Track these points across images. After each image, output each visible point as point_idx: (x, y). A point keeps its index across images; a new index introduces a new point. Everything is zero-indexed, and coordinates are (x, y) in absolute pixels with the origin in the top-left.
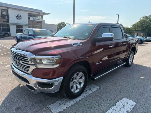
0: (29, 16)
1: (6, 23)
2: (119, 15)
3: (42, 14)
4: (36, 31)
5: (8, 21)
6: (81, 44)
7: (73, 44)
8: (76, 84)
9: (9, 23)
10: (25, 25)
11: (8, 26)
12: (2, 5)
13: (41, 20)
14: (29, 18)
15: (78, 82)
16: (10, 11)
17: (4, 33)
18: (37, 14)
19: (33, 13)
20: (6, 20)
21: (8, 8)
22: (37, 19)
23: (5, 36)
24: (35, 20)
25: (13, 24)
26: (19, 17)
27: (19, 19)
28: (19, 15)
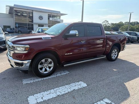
0: (49, 16)
1: (31, 23)
2: (131, 14)
3: (60, 15)
4: (43, 29)
5: (32, 21)
6: (51, 38)
7: (43, 38)
8: (46, 68)
9: (33, 22)
10: (46, 24)
11: (32, 25)
12: (29, 9)
13: (59, 20)
14: (49, 19)
15: (47, 66)
16: (34, 13)
17: (28, 31)
18: (56, 14)
19: (52, 14)
20: (31, 21)
21: (33, 10)
22: (56, 19)
23: (29, 33)
24: (54, 20)
25: (36, 24)
26: (41, 18)
27: (41, 19)
28: (41, 16)
